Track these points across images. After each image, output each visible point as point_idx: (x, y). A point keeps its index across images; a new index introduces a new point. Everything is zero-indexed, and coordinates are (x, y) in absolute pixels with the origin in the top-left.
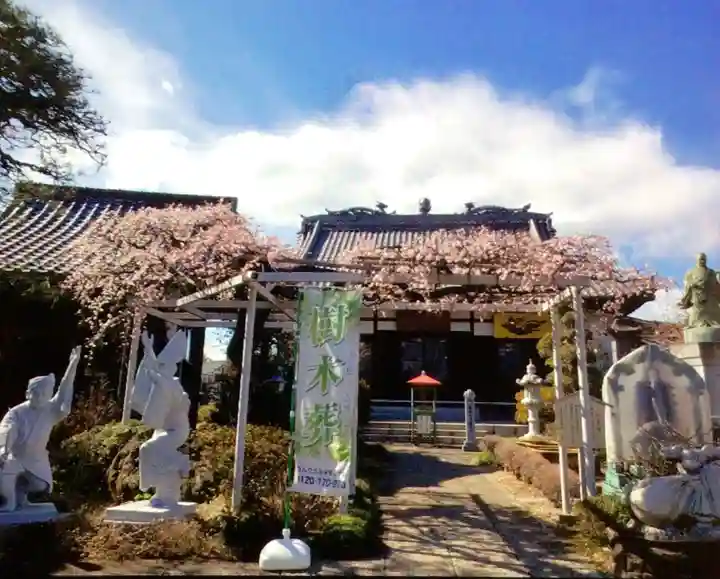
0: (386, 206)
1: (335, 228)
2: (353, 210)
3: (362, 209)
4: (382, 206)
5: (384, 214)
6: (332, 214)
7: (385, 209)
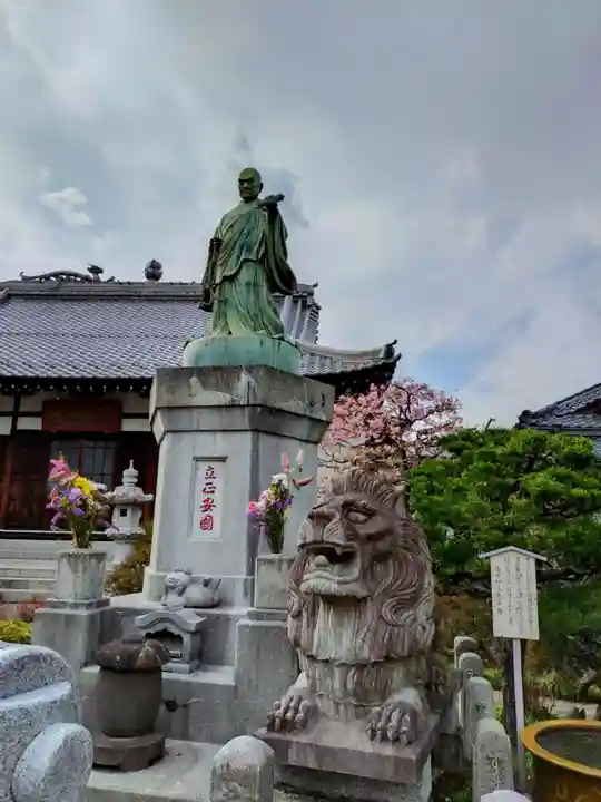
0: (101, 271)
1: (28, 297)
2: (56, 275)
3: (69, 274)
4: (96, 270)
5: (98, 281)
6: (26, 279)
7: (100, 275)
